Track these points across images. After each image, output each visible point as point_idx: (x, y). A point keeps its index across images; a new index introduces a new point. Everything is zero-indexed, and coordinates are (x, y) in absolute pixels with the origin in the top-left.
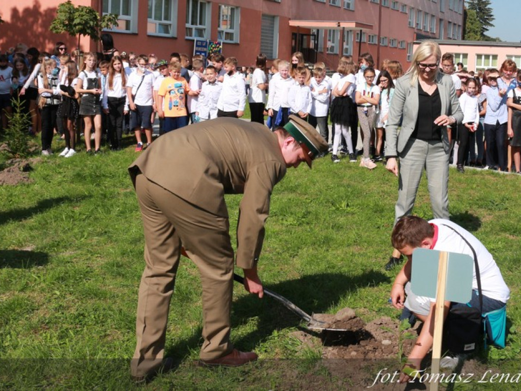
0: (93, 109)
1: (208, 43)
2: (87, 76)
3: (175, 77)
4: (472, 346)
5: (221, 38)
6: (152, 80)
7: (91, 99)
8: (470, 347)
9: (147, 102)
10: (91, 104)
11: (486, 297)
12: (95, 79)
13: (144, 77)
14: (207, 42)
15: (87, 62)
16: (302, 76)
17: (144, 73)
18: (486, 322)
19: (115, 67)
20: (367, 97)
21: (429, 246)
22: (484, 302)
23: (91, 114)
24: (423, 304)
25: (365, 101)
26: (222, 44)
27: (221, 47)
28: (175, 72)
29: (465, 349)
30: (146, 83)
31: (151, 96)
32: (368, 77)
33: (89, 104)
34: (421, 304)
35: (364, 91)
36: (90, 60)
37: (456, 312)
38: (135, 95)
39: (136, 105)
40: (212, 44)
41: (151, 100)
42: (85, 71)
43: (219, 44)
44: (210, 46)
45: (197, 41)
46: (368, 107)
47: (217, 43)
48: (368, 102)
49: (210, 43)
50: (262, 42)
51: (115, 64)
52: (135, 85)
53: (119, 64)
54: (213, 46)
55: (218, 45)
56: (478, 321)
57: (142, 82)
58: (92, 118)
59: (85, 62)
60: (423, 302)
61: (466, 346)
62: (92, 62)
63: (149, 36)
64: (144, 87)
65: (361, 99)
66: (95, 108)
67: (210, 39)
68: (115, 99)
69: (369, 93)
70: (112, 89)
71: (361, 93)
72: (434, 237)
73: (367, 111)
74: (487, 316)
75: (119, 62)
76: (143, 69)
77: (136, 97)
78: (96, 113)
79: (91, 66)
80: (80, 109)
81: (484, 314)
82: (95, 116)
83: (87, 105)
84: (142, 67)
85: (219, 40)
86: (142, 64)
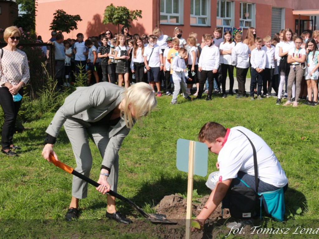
0: (124, 70)
1: (233, 29)
2: (120, 49)
3: (176, 48)
4: (249, 215)
5: (242, 25)
6: (158, 50)
7: (123, 63)
8: (247, 215)
9: (156, 65)
10: (123, 67)
11: (261, 181)
12: (125, 51)
13: (153, 48)
14: (231, 29)
15: (120, 40)
16: (259, 44)
17: (153, 46)
18: (262, 199)
19: (138, 44)
20: (296, 58)
21: (221, 143)
22: (259, 185)
23: (122, 73)
24: (215, 183)
25: (294, 61)
26: (242, 29)
27: (242, 31)
28: (176, 45)
29: (243, 216)
30: (155, 53)
31: (159, 61)
32: (297, 42)
33: (121, 66)
34: (214, 183)
35: (294, 54)
36: (122, 39)
37: (236, 190)
38: (149, 61)
39: (150, 67)
40: (235, 30)
41: (159, 63)
42: (119, 46)
43: (241, 29)
44: (234, 31)
45: (225, 28)
46: (296, 65)
47: (239, 29)
48: (296, 61)
49: (234, 29)
50: (272, 27)
51: (138, 42)
52: (148, 54)
53: (140, 42)
54: (236, 31)
55: (240, 31)
56: (253, 198)
57: (152, 52)
58: (123, 75)
59: (119, 41)
60: (215, 181)
61: (244, 214)
62: (123, 40)
63: (192, 26)
64: (154, 55)
65: (291, 60)
66: (125, 69)
67: (234, 27)
68: (138, 63)
69: (297, 55)
70: (135, 58)
71: (291, 56)
72: (225, 137)
73: (295, 68)
74: (262, 195)
75: (140, 41)
76: (152, 44)
77: (149, 62)
78: (126, 72)
79: (122, 43)
80: (116, 69)
81: (260, 193)
82: (125, 74)
83: (120, 67)
84: (151, 43)
85: (240, 27)
86: (151, 41)
